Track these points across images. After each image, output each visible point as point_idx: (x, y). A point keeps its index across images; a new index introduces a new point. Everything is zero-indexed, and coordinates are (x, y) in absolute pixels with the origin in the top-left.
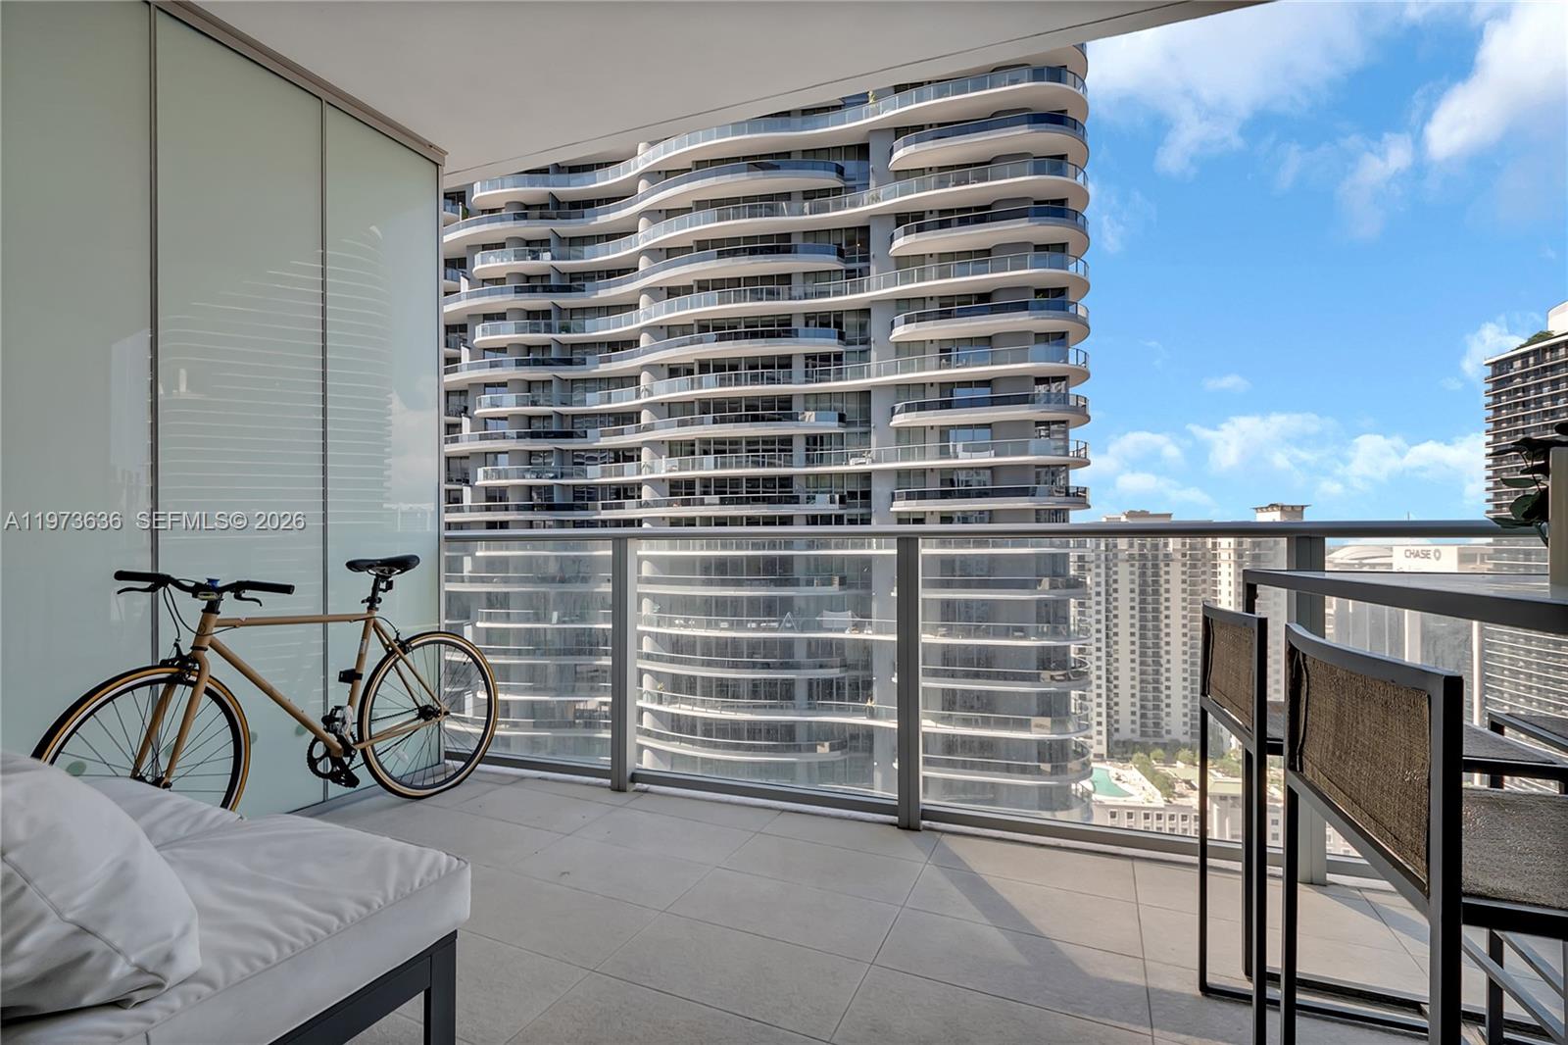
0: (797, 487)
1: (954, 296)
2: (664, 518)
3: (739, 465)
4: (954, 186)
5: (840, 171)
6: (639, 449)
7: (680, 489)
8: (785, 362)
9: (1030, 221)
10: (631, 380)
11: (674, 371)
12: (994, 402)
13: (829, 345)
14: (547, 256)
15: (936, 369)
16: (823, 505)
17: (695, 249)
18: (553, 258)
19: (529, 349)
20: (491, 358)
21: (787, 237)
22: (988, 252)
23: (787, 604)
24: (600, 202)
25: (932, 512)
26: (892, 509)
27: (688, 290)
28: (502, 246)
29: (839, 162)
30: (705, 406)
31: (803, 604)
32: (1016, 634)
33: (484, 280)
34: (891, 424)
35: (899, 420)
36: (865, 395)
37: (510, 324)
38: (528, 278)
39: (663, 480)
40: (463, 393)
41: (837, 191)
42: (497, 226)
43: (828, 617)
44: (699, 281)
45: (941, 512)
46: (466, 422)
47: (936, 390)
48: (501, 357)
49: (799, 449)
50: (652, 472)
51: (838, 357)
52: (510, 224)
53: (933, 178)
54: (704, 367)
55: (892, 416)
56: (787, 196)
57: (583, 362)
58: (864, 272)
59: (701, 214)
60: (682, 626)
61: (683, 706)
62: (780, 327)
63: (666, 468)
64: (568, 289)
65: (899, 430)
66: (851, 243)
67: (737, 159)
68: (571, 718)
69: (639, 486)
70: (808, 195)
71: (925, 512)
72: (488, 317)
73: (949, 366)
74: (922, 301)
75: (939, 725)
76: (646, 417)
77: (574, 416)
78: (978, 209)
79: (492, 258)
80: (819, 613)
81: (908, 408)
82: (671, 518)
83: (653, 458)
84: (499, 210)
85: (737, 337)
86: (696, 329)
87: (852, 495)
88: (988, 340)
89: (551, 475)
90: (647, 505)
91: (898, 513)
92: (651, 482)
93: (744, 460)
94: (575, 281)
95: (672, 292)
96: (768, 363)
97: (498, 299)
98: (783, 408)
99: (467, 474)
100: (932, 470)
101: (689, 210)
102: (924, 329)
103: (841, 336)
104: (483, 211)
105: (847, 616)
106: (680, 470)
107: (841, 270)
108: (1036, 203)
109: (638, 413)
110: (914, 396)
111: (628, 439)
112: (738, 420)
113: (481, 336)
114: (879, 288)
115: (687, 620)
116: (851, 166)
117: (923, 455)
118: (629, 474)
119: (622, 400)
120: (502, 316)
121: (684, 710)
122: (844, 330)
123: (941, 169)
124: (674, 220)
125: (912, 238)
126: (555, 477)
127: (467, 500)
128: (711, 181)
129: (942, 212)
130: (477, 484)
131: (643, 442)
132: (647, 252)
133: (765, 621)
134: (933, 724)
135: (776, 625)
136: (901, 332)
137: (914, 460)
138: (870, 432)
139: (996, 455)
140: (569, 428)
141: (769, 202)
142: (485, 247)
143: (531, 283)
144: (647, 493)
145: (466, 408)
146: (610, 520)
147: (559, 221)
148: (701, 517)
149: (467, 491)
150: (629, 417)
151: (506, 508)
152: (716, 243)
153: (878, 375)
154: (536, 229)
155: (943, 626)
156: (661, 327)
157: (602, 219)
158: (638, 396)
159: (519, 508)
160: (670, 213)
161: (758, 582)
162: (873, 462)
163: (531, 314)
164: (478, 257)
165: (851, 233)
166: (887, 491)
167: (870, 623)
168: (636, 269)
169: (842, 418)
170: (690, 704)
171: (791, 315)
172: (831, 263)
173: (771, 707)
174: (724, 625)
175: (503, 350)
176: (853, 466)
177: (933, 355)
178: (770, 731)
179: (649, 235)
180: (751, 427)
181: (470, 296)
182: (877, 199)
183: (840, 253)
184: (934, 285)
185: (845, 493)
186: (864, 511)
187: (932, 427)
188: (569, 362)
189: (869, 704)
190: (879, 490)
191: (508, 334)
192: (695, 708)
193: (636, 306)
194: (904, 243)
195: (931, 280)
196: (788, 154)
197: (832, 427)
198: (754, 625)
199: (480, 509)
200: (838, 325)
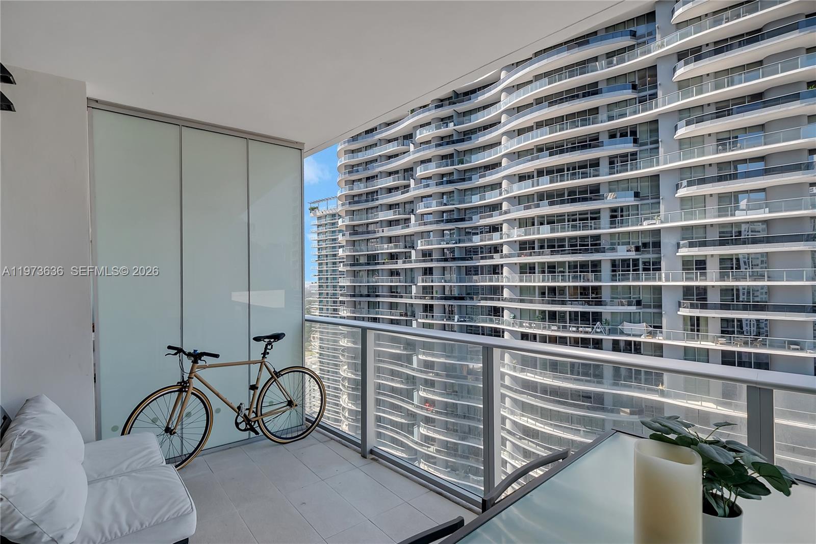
0: (604, 243)
1: (729, 100)
2: (516, 264)
3: (563, 229)
4: (726, 22)
5: (633, 34)
6: (502, 224)
7: (525, 246)
8: (595, 163)
9: (800, 32)
10: (496, 186)
11: (522, 178)
12: (767, 172)
13: (627, 147)
14: (452, 124)
15: (713, 154)
16: (623, 253)
17: (534, 104)
18: (455, 125)
19: (443, 175)
20: (424, 182)
21: (596, 84)
22: (760, 63)
23: (597, 317)
24: (479, 89)
25: (712, 255)
26: (678, 254)
27: (530, 129)
28: (429, 124)
29: (632, 29)
30: (541, 196)
31: (609, 318)
32: (792, 347)
33: (421, 143)
34: (676, 195)
35: (683, 192)
36: (655, 178)
37: (433, 164)
38: (442, 138)
39: (515, 241)
40: (412, 202)
41: (631, 48)
42: (427, 114)
43: (627, 326)
44: (537, 123)
45: (720, 255)
46: (413, 217)
47: (715, 169)
48: (430, 182)
49: (605, 218)
50: (508, 237)
51: (634, 154)
52: (433, 111)
53: (707, 21)
54: (540, 173)
55: (677, 190)
56: (596, 59)
57: (470, 179)
58: (654, 96)
59: (538, 83)
60: (527, 327)
61: (528, 374)
62: (591, 142)
63: (517, 235)
64: (462, 141)
65: (683, 199)
66: (642, 78)
67: (561, 45)
68: (465, 373)
69: (502, 245)
70: (610, 55)
71: (706, 256)
72: (423, 162)
73: (724, 150)
74: (701, 108)
75: (719, 408)
76: (505, 206)
77: (466, 209)
78: (748, 34)
79: (424, 131)
80: (621, 323)
81: (690, 184)
82: (520, 263)
83: (509, 229)
84: (428, 105)
85: (562, 152)
86: (535, 150)
87: (645, 245)
88: (762, 127)
89: (454, 242)
90: (507, 256)
91: (683, 256)
92: (508, 243)
93: (566, 226)
94: (467, 135)
95: (520, 132)
96: (583, 165)
97: (427, 152)
98: (594, 192)
99: (413, 244)
100: (712, 225)
101: (531, 82)
102: (703, 127)
103: (635, 141)
104: (420, 108)
105: (643, 326)
106: (525, 235)
107: (636, 98)
108: (807, 16)
109: (501, 204)
110: (695, 174)
111: (496, 219)
112: (562, 202)
113: (420, 172)
114: (663, 106)
115: (530, 324)
116: (641, 29)
117: (704, 214)
118: (496, 239)
119: (492, 198)
120: (429, 160)
121: (529, 376)
122: (638, 137)
123: (715, 13)
124: (521, 90)
125: (691, 66)
126: (456, 243)
127: (413, 257)
128: (545, 62)
129: (716, 43)
130: (418, 248)
131: (503, 220)
132: (506, 111)
133: (582, 327)
134: (715, 406)
135: (590, 330)
136: (683, 131)
137: (695, 219)
138: (659, 203)
139: (770, 212)
140: (462, 216)
141: (583, 66)
142: (422, 126)
143: (444, 140)
144: (506, 250)
145: (413, 210)
146: (485, 265)
147: (458, 104)
148: (538, 263)
149: (413, 252)
150: (496, 207)
151: (432, 260)
152: (546, 98)
153: (665, 163)
154: (446, 111)
155: (722, 337)
156: (514, 153)
157: (480, 98)
158: (501, 194)
159: (438, 260)
160: (519, 86)
161: (577, 302)
162: (662, 222)
163: (443, 157)
164: (418, 132)
165: (643, 72)
166: (674, 242)
167: (661, 332)
168: (500, 122)
169: (637, 195)
170: (533, 374)
171: (598, 133)
172: (628, 94)
173: (587, 381)
174: (555, 328)
175: (430, 178)
176: (646, 226)
177: (711, 145)
178: (587, 396)
179: (507, 101)
180: (571, 206)
181: (415, 153)
182: (662, 46)
183: (634, 87)
184: (711, 95)
185: (640, 244)
186: (656, 256)
187: (711, 195)
188: (463, 180)
189: (660, 387)
190: (667, 242)
191: (432, 169)
192: (536, 376)
193: (500, 143)
194: (683, 71)
195: (708, 92)
196: (595, 33)
197: (628, 200)
198: (574, 329)
199: (420, 261)
200: (634, 133)
